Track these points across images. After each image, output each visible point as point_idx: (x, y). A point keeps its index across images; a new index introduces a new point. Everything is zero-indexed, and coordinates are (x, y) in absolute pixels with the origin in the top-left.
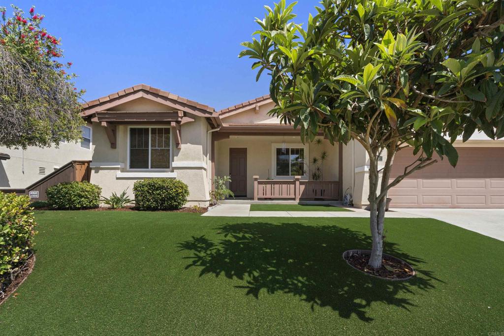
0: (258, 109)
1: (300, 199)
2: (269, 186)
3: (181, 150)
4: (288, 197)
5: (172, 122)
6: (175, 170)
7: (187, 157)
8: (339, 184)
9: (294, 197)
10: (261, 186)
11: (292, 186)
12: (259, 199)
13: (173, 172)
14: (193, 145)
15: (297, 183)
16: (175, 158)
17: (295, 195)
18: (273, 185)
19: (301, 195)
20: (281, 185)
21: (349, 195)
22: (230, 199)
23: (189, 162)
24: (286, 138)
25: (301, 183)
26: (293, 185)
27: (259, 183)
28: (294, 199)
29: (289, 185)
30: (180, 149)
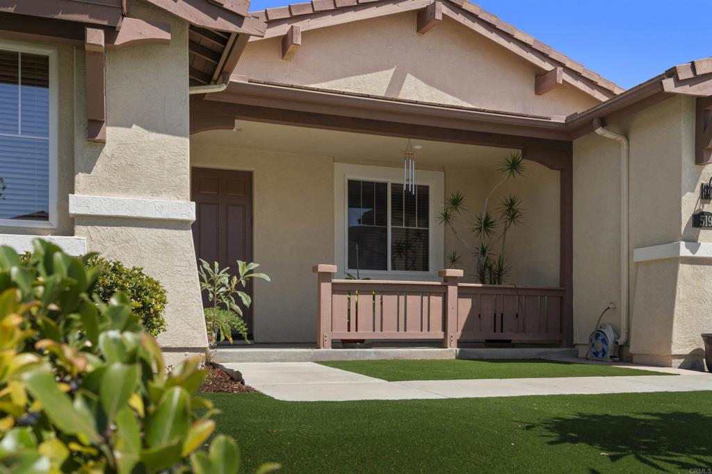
0: (298, 40)
1: (461, 343)
2: (365, 301)
3: (107, 150)
4: (425, 335)
5: (89, 31)
6: (78, 228)
7: (128, 180)
8: (562, 295)
9: (440, 335)
10: (342, 299)
11: (437, 301)
12: (336, 344)
13: (72, 234)
14: (154, 136)
15: (453, 291)
16: (80, 178)
17: (445, 328)
18: (378, 297)
19: (461, 328)
20: (402, 298)
21: (610, 328)
22: (234, 346)
23: (139, 198)
24: (418, 145)
25: (463, 293)
26: (440, 299)
27: (337, 289)
28: (440, 343)
29: (426, 298)
30: (103, 142)
